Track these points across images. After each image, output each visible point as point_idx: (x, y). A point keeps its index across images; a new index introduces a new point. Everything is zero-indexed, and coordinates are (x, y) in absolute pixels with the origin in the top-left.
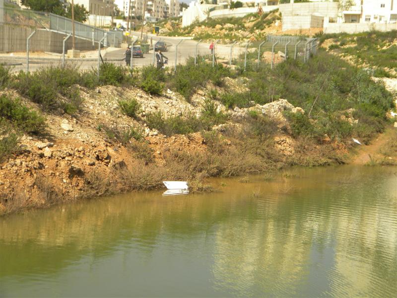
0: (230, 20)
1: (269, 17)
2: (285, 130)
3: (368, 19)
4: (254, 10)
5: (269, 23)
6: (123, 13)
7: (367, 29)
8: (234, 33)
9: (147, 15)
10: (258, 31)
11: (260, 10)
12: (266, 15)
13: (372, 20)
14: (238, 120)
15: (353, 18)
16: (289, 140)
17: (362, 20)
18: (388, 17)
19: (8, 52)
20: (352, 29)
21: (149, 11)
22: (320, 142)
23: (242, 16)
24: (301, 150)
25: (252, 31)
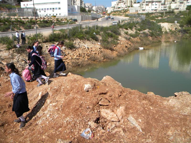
0: (118, 11)
1: (127, 10)
2: (149, 35)
3: (147, 10)
4: (123, 9)
5: (127, 11)
6: (94, 10)
7: (147, 12)
8: (120, 14)
9: (99, 10)
10: (125, 13)
11: (124, 9)
12: (126, 10)
13: (148, 11)
14: (142, 34)
15: (144, 10)
16: (151, 37)
17: (146, 10)
18: (151, 10)
19: (84, 21)
20: (144, 12)
21: (99, 9)
22: (156, 37)
23: (120, 10)
24: (153, 39)
25: (123, 13)
